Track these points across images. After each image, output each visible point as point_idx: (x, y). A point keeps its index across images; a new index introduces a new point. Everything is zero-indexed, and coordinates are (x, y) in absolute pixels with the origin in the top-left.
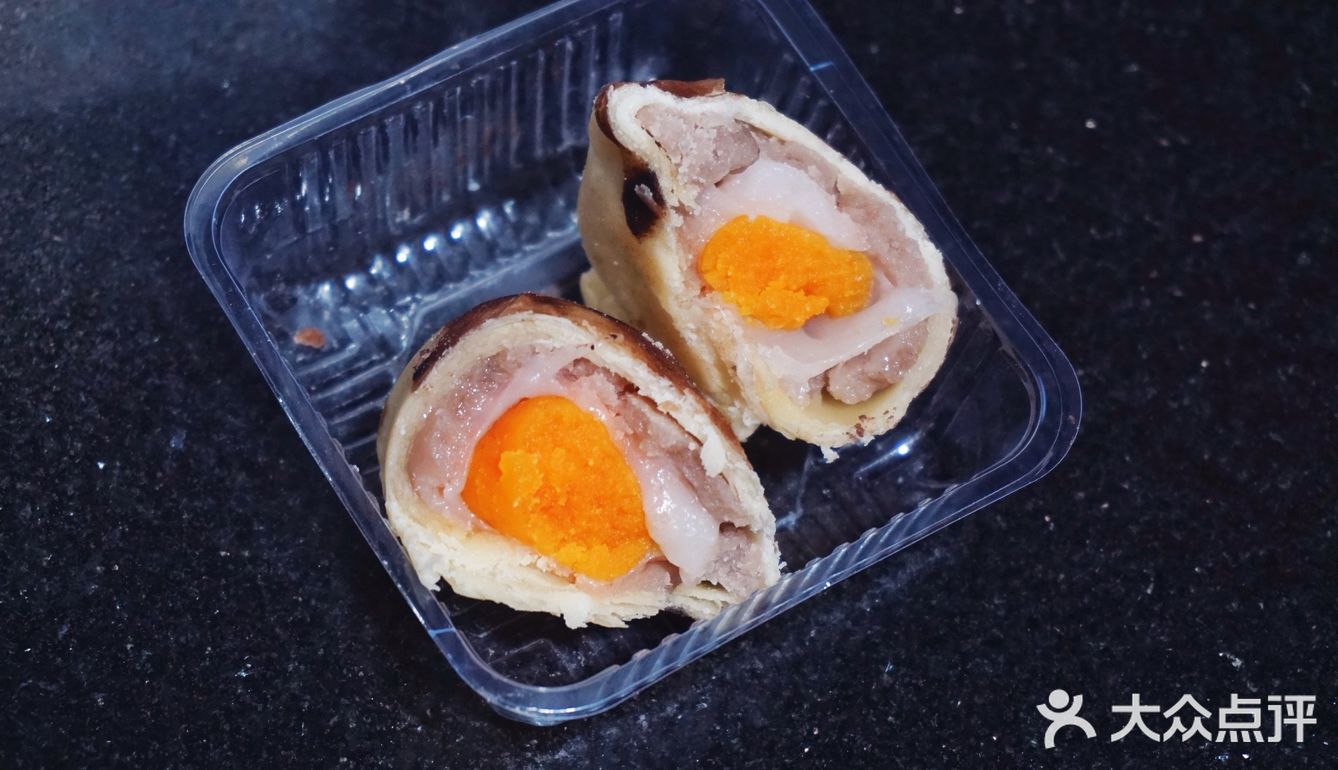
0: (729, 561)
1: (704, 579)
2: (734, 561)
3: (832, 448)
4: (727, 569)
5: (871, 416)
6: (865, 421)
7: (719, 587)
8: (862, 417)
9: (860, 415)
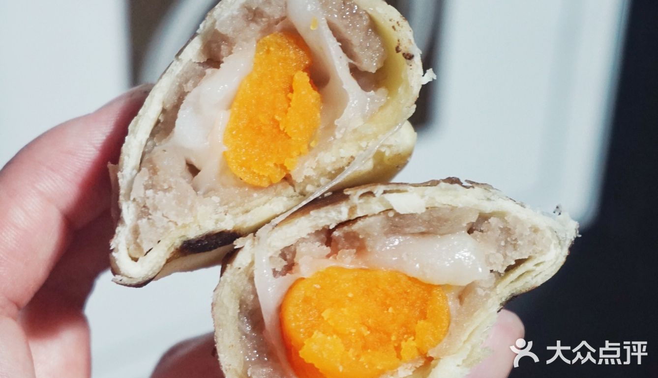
0: (506, 242)
1: (505, 268)
2: (509, 239)
3: (423, 76)
4: (511, 247)
5: (397, 42)
6: (401, 48)
7: (519, 262)
8: (398, 50)
9: (395, 51)
